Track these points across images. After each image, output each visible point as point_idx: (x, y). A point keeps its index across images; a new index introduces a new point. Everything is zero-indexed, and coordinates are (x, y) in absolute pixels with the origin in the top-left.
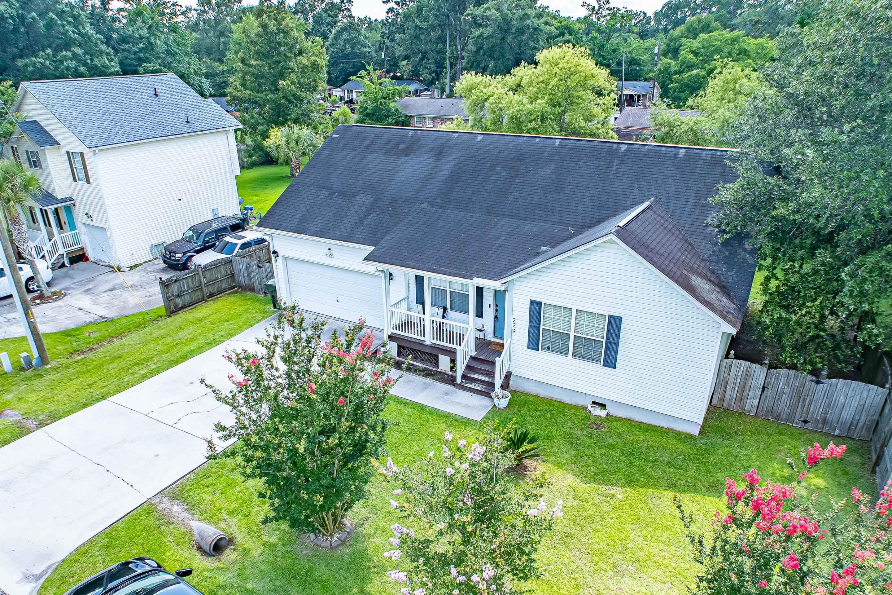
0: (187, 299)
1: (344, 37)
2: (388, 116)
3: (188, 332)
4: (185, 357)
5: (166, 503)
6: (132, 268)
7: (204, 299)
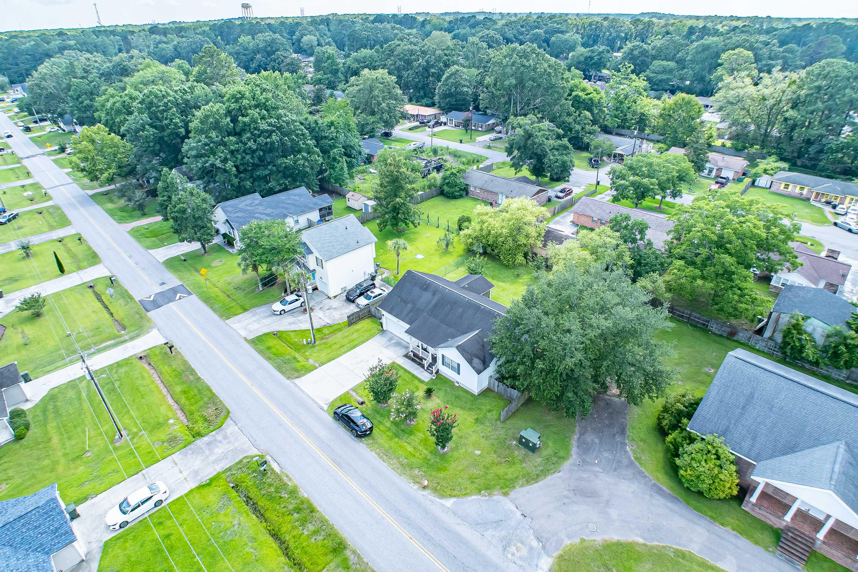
0: (355, 320)
1: (451, 80)
2: (456, 186)
3: (355, 336)
4: (355, 347)
5: (351, 392)
6: (335, 297)
7: (360, 320)
